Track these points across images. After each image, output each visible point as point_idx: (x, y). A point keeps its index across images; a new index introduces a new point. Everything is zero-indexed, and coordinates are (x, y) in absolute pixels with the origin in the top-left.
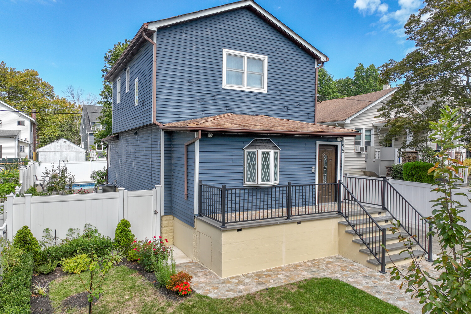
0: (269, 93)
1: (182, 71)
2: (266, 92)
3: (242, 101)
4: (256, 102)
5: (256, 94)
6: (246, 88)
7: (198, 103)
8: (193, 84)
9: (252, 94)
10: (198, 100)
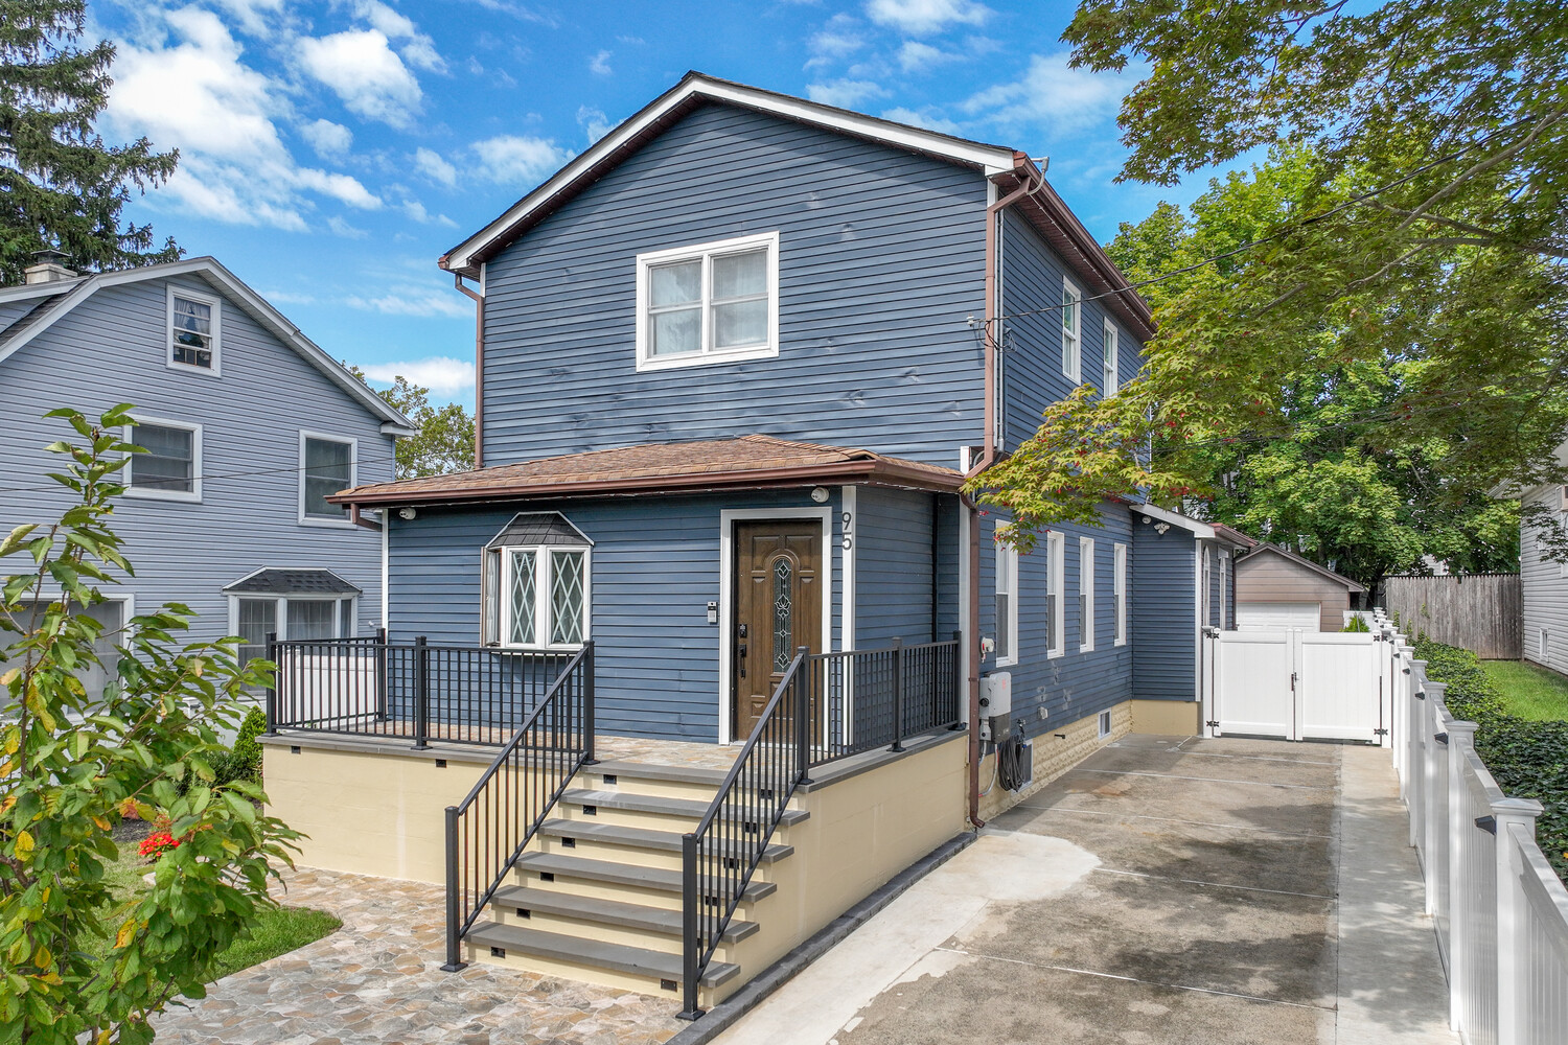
0: (787, 355)
1: (539, 349)
2: (775, 353)
3: (693, 401)
4: (739, 396)
5: (741, 366)
6: (706, 356)
7: (574, 426)
8: (564, 379)
9: (725, 371)
10: (577, 419)
